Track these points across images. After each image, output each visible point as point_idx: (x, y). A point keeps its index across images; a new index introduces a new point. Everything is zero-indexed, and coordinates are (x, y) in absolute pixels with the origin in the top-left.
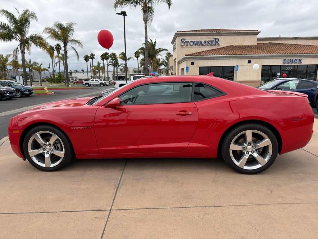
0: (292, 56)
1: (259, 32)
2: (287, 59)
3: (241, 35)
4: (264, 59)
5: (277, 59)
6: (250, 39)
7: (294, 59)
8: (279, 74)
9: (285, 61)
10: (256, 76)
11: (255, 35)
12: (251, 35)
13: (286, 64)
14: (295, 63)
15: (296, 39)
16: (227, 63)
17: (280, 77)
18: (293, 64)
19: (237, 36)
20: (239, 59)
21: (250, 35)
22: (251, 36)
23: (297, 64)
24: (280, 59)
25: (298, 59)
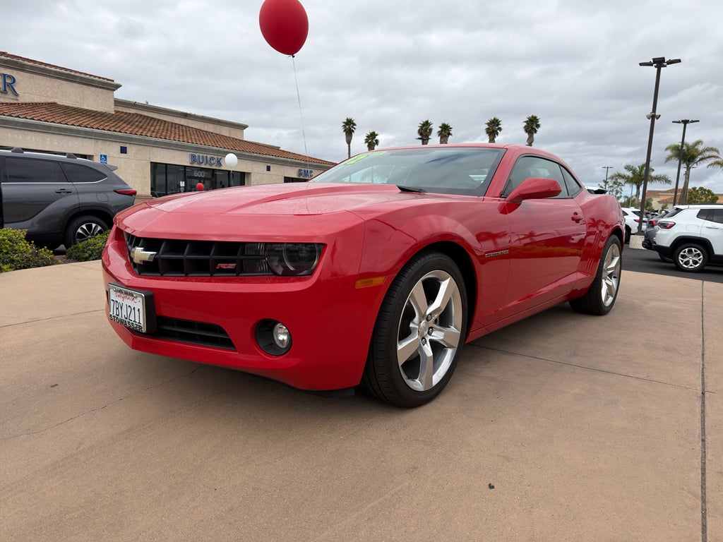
0: (205, 150)
1: (118, 86)
2: (197, 154)
3: (76, 82)
4: (154, 148)
5: (180, 153)
6: (98, 96)
7: (209, 156)
8: (182, 184)
9: (193, 159)
10: (140, 185)
11: (108, 89)
12: (101, 87)
13: (196, 165)
14: (211, 165)
15: (186, 116)
16: (70, 145)
17: (185, 191)
18: (208, 166)
19: (64, 82)
20: (100, 141)
21: (97, 87)
22: (100, 90)
23: (214, 167)
24: (183, 152)
25: (215, 157)
